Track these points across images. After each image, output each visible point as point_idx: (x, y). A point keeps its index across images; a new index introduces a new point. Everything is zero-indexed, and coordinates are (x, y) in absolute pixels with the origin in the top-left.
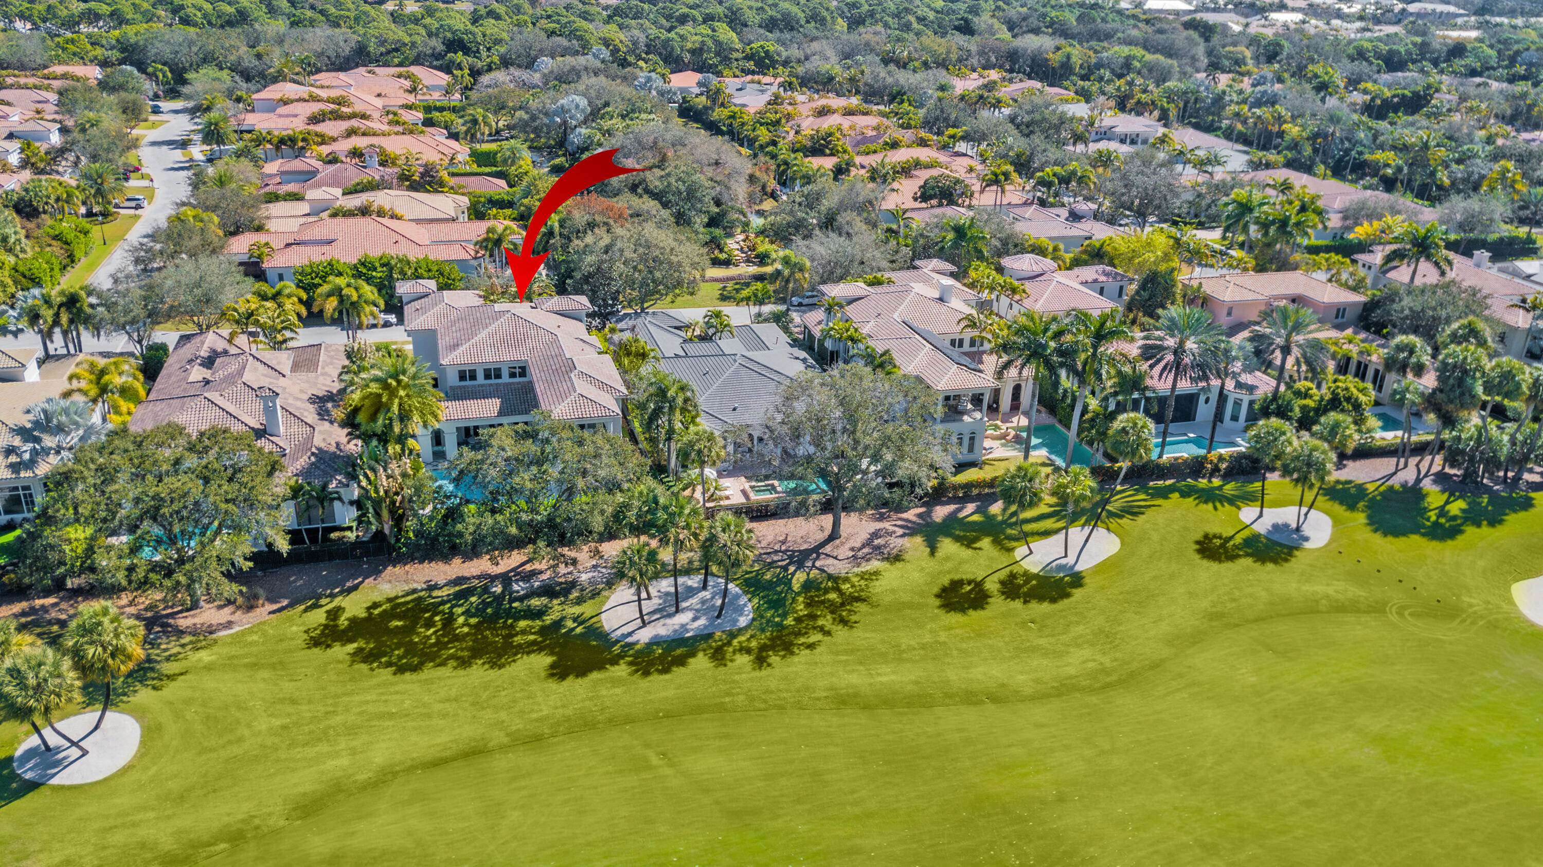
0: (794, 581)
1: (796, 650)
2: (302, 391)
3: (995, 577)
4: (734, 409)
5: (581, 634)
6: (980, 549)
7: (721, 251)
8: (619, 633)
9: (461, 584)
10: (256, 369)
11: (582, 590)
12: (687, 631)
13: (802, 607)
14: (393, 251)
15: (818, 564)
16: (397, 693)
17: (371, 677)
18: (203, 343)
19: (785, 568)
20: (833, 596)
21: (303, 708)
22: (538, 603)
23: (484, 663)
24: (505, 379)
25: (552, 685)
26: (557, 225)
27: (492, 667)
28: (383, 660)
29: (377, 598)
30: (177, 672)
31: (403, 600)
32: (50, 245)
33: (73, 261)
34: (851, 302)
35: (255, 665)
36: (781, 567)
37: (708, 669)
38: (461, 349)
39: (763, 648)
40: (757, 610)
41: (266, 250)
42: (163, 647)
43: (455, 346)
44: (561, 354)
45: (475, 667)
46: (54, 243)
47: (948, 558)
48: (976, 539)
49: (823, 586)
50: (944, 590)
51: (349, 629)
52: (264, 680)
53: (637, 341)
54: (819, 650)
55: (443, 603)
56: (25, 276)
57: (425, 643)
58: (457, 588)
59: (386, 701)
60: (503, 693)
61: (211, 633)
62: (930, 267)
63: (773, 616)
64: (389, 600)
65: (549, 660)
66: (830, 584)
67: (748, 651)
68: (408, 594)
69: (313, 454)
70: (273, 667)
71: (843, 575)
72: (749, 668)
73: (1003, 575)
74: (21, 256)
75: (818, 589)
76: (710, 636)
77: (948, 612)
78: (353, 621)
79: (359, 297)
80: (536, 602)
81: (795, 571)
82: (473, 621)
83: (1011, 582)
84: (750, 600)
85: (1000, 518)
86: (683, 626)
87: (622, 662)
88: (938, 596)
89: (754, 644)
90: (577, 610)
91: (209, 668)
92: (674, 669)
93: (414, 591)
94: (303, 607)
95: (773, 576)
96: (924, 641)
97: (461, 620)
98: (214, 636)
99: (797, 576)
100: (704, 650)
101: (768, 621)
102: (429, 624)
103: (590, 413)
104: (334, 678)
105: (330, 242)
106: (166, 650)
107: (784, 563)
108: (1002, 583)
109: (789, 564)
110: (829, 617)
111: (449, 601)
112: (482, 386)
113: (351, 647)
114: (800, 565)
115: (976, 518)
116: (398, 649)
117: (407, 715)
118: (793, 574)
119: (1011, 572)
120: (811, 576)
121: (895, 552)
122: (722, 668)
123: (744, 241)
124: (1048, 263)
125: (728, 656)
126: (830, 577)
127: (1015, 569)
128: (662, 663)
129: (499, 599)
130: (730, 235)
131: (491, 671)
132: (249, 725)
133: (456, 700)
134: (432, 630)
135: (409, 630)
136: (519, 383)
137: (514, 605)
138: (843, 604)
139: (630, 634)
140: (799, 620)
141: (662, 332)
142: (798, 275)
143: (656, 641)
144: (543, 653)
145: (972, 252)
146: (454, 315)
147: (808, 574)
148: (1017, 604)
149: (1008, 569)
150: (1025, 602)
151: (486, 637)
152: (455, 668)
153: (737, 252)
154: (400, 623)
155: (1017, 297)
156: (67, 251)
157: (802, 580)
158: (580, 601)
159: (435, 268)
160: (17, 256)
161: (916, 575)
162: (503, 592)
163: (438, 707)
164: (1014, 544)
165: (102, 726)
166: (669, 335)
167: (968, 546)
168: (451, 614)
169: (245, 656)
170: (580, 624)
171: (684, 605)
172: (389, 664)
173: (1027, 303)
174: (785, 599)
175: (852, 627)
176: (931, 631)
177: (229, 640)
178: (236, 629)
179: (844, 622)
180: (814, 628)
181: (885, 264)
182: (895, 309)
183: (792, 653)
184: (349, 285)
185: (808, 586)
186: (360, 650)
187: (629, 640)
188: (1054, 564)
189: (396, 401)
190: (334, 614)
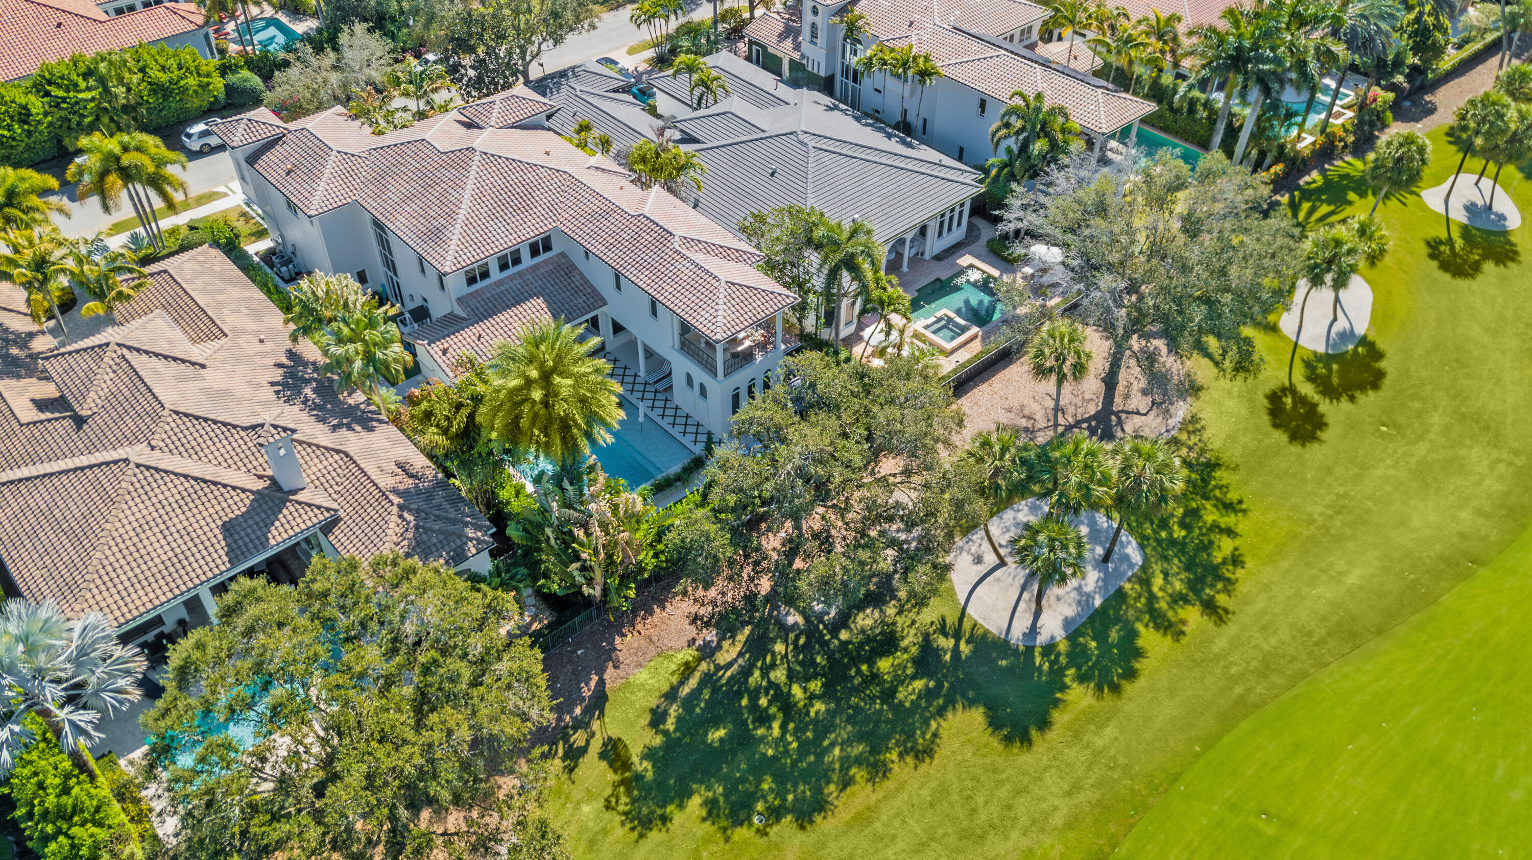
1: (1228, 574)
3: (1298, 375)
5: (975, 654)
8: (1018, 633)
9: (738, 626)
10: (156, 371)
15: (1128, 429)
17: (777, 847)
22: (869, 622)
23: (901, 756)
25: (1026, 758)
27: (919, 759)
28: (760, 806)
29: (649, 701)
31: (686, 690)
37: (1172, 648)
39: (1193, 587)
40: (1130, 529)
44: (614, 209)
45: (896, 768)
50: (1273, 414)
51: (661, 774)
54: (1249, 563)
55: (746, 672)
57: (786, 752)
58: (741, 638)
60: (979, 799)
63: (1155, 531)
64: (671, 695)
65: (978, 716)
67: (1184, 599)
68: (685, 678)
69: (397, 506)
71: (1167, 436)
72: (1211, 627)
73: (1300, 367)
76: (1123, 594)
77: (1304, 446)
78: (653, 755)
80: (865, 622)
82: (815, 686)
83: (1316, 375)
86: (1080, 593)
87: (1068, 681)
88: (1276, 426)
89: (1179, 584)
90: (928, 616)
92: (1136, 666)
93: (688, 668)
94: (559, 764)
96: (1327, 501)
97: (797, 691)
101: (1158, 542)
102: (764, 719)
103: (764, 308)
108: (1309, 379)
110: (1210, 506)
111: (751, 666)
112: (499, 283)
113: (696, 806)
116: (759, 781)
119: (1304, 361)
121: (1184, 378)
122: (1186, 641)
125: (1172, 617)
127: (1303, 355)
128: (1114, 663)
129: (811, 632)
131: (925, 766)
134: (776, 725)
135: (745, 738)
136: (545, 262)
137: (844, 636)
138: (1205, 481)
139: (1033, 631)
143: (1074, 631)
144: (959, 707)
146: (364, 168)
148: (1347, 405)
149: (1298, 358)
150: (1351, 399)
151: (856, 708)
152: (873, 780)
154: (721, 733)
158: (920, 599)
161: (1230, 404)
162: (807, 620)
164: (1271, 319)
168: (775, 686)
170: (957, 639)
172: (775, 814)
175: (1243, 512)
176: (1319, 482)
179: (1229, 507)
180: (1211, 530)
183: (1230, 581)
186: (711, 805)
187: (1042, 639)
188: (1333, 334)
190: (616, 756)
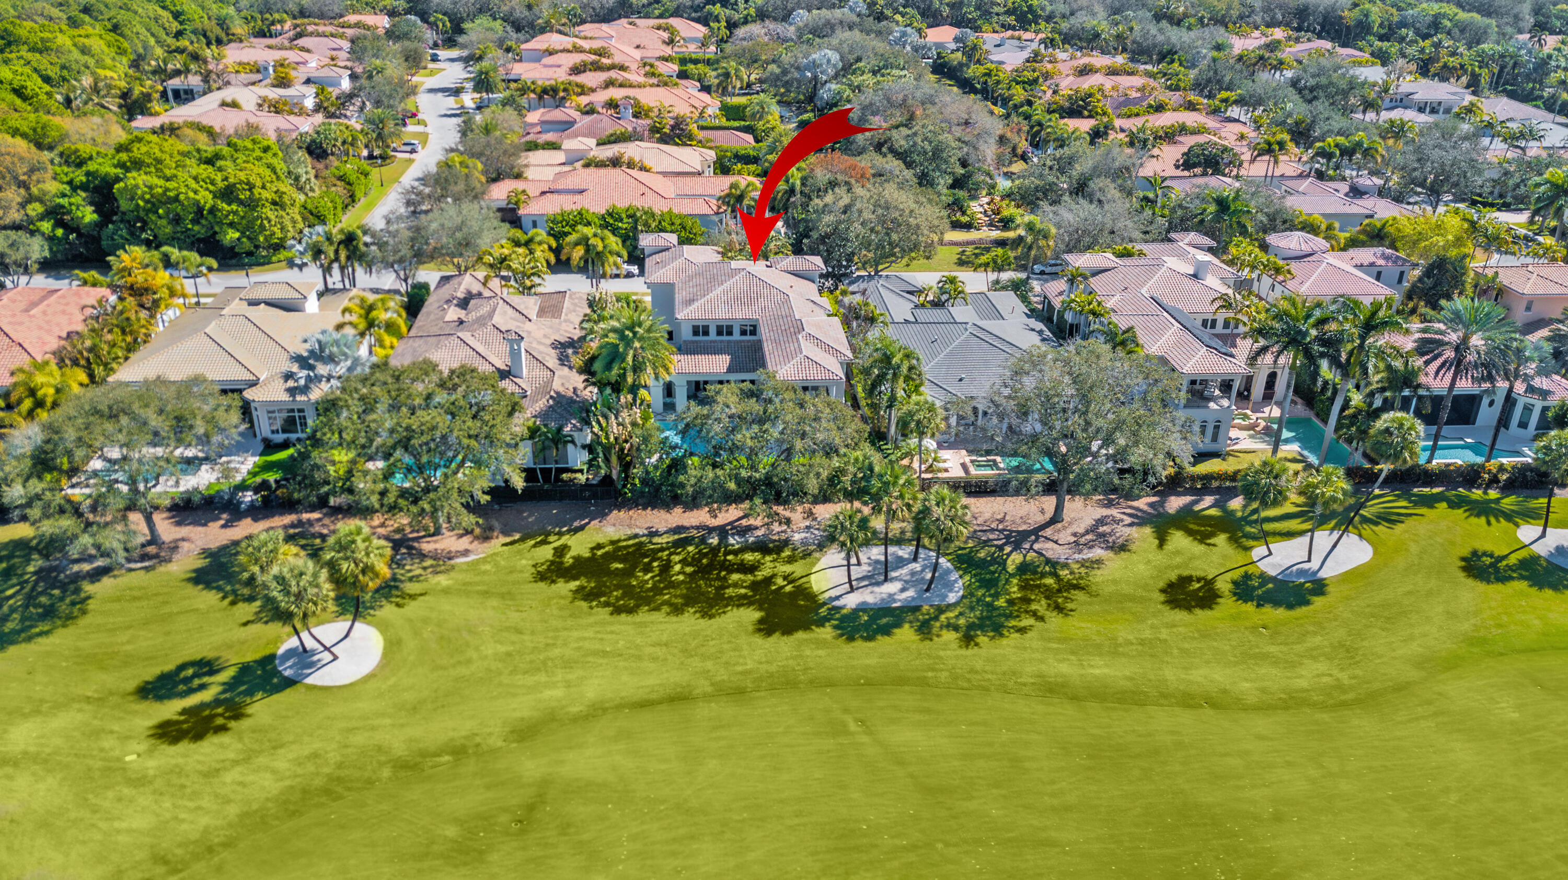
0: (1009, 562)
1: (1005, 632)
2: (545, 336)
3: (1228, 577)
4: (961, 380)
5: (790, 593)
6: (1214, 545)
7: (964, 213)
8: (827, 595)
9: (680, 533)
10: (505, 313)
11: (794, 549)
12: (895, 601)
13: (1015, 589)
14: (638, 203)
15: (1036, 546)
16: (612, 632)
17: (590, 614)
18: (460, 284)
19: (1001, 548)
20: (1049, 581)
21: (526, 637)
22: (751, 558)
23: (695, 612)
24: (737, 336)
25: (758, 640)
26: (798, 182)
27: (703, 617)
28: (602, 599)
29: (601, 539)
30: (418, 592)
31: (625, 544)
32: (335, 185)
33: (354, 201)
34: (1096, 273)
35: (487, 592)
36: (996, 546)
37: (913, 642)
38: (696, 305)
39: (971, 627)
40: (966, 587)
41: (523, 198)
42: (407, 567)
43: (690, 302)
44: (791, 315)
45: (686, 614)
46: (339, 183)
47: (1178, 553)
48: (1212, 535)
49: (1039, 570)
50: (1171, 585)
51: (573, 566)
52: (494, 608)
53: (867, 304)
54: (1030, 635)
55: (662, 550)
56: (312, 214)
57: (642, 587)
58: (676, 537)
59: (602, 639)
60: (711, 643)
61: (450, 559)
62: (1186, 241)
63: (984, 595)
64: (612, 543)
65: (758, 615)
66: (1047, 569)
67: (956, 628)
68: (630, 538)
69: (551, 397)
70: (502, 596)
71: (1062, 560)
72: (955, 645)
73: (1236, 575)
74: (310, 194)
75: (1035, 573)
76: (917, 609)
77: (1172, 609)
78: (578, 559)
79: (604, 247)
80: (749, 557)
81: (1011, 552)
82: (689, 570)
83: (1245, 583)
84: (961, 577)
85: (1239, 514)
86: (891, 595)
87: (827, 624)
88: (1163, 591)
89: (962, 621)
90: (788, 568)
91: (446, 591)
92: (879, 637)
93: (636, 536)
94: (533, 542)
95: (987, 555)
96: (1143, 637)
97: (677, 568)
98: (452, 562)
99: (1012, 557)
100: (911, 622)
101: (979, 600)
102: (647, 569)
103: (814, 375)
104: (555, 612)
105: (582, 192)
106: (410, 571)
107: (1000, 542)
108: (1235, 583)
109: (1005, 544)
110: (1044, 602)
111: (668, 549)
112: (715, 342)
113: (574, 585)
114: (1017, 546)
115: (1213, 512)
116: (616, 590)
117: (621, 655)
118: (1009, 555)
119: (1246, 573)
120: (1028, 558)
121: (1120, 541)
122: (927, 642)
123: (989, 204)
124: (1319, 243)
125: (935, 630)
126: (1048, 561)
127: (1251, 569)
128: (866, 630)
129: (714, 550)
130: (974, 197)
131: (701, 621)
132: (477, 649)
133: (666, 645)
134: (650, 575)
135: (629, 573)
136: (748, 341)
137: (730, 557)
138: (1059, 591)
139: (838, 598)
140: (1011, 602)
141: (894, 296)
142: (1042, 243)
143: (862, 608)
144: (752, 608)
145: (1235, 226)
146: (692, 270)
147: (1025, 556)
148: (1250, 607)
149: (1243, 570)
150: (1258, 606)
151: (700, 586)
152: (668, 614)
153: (980, 216)
154: (620, 566)
155: (1280, 278)
156: (349, 191)
157: (1017, 562)
158: (791, 560)
159: (678, 222)
160: (307, 195)
161: (1142, 567)
162: (719, 544)
163: (649, 650)
164: (1251, 543)
165: (352, 634)
166: (901, 300)
167: (1201, 541)
168: (669, 561)
169: (477, 584)
170: (789, 583)
171: (894, 574)
172: (607, 604)
173: (1290, 284)
174: (997, 580)
175: (1067, 615)
176: (1152, 627)
177: (465, 567)
178: (472, 558)
179: (1059, 609)
180: (1027, 612)
181: (1137, 235)
182: (1145, 283)
183: (1002, 635)
184: (595, 235)
185: (1023, 568)
186: (581, 589)
187: (836, 603)
188: (1295, 568)
189: (631, 352)
190: (561, 551)
